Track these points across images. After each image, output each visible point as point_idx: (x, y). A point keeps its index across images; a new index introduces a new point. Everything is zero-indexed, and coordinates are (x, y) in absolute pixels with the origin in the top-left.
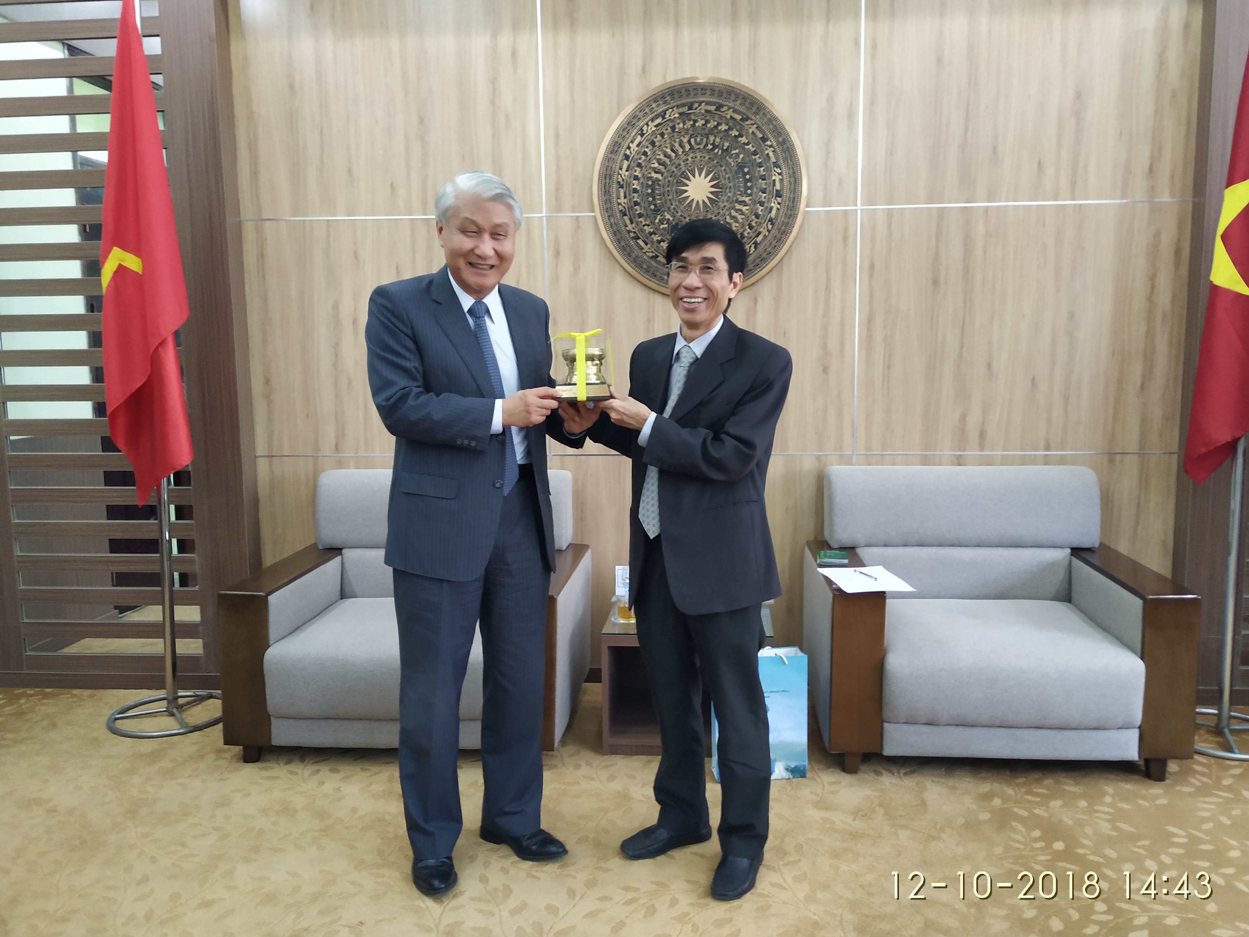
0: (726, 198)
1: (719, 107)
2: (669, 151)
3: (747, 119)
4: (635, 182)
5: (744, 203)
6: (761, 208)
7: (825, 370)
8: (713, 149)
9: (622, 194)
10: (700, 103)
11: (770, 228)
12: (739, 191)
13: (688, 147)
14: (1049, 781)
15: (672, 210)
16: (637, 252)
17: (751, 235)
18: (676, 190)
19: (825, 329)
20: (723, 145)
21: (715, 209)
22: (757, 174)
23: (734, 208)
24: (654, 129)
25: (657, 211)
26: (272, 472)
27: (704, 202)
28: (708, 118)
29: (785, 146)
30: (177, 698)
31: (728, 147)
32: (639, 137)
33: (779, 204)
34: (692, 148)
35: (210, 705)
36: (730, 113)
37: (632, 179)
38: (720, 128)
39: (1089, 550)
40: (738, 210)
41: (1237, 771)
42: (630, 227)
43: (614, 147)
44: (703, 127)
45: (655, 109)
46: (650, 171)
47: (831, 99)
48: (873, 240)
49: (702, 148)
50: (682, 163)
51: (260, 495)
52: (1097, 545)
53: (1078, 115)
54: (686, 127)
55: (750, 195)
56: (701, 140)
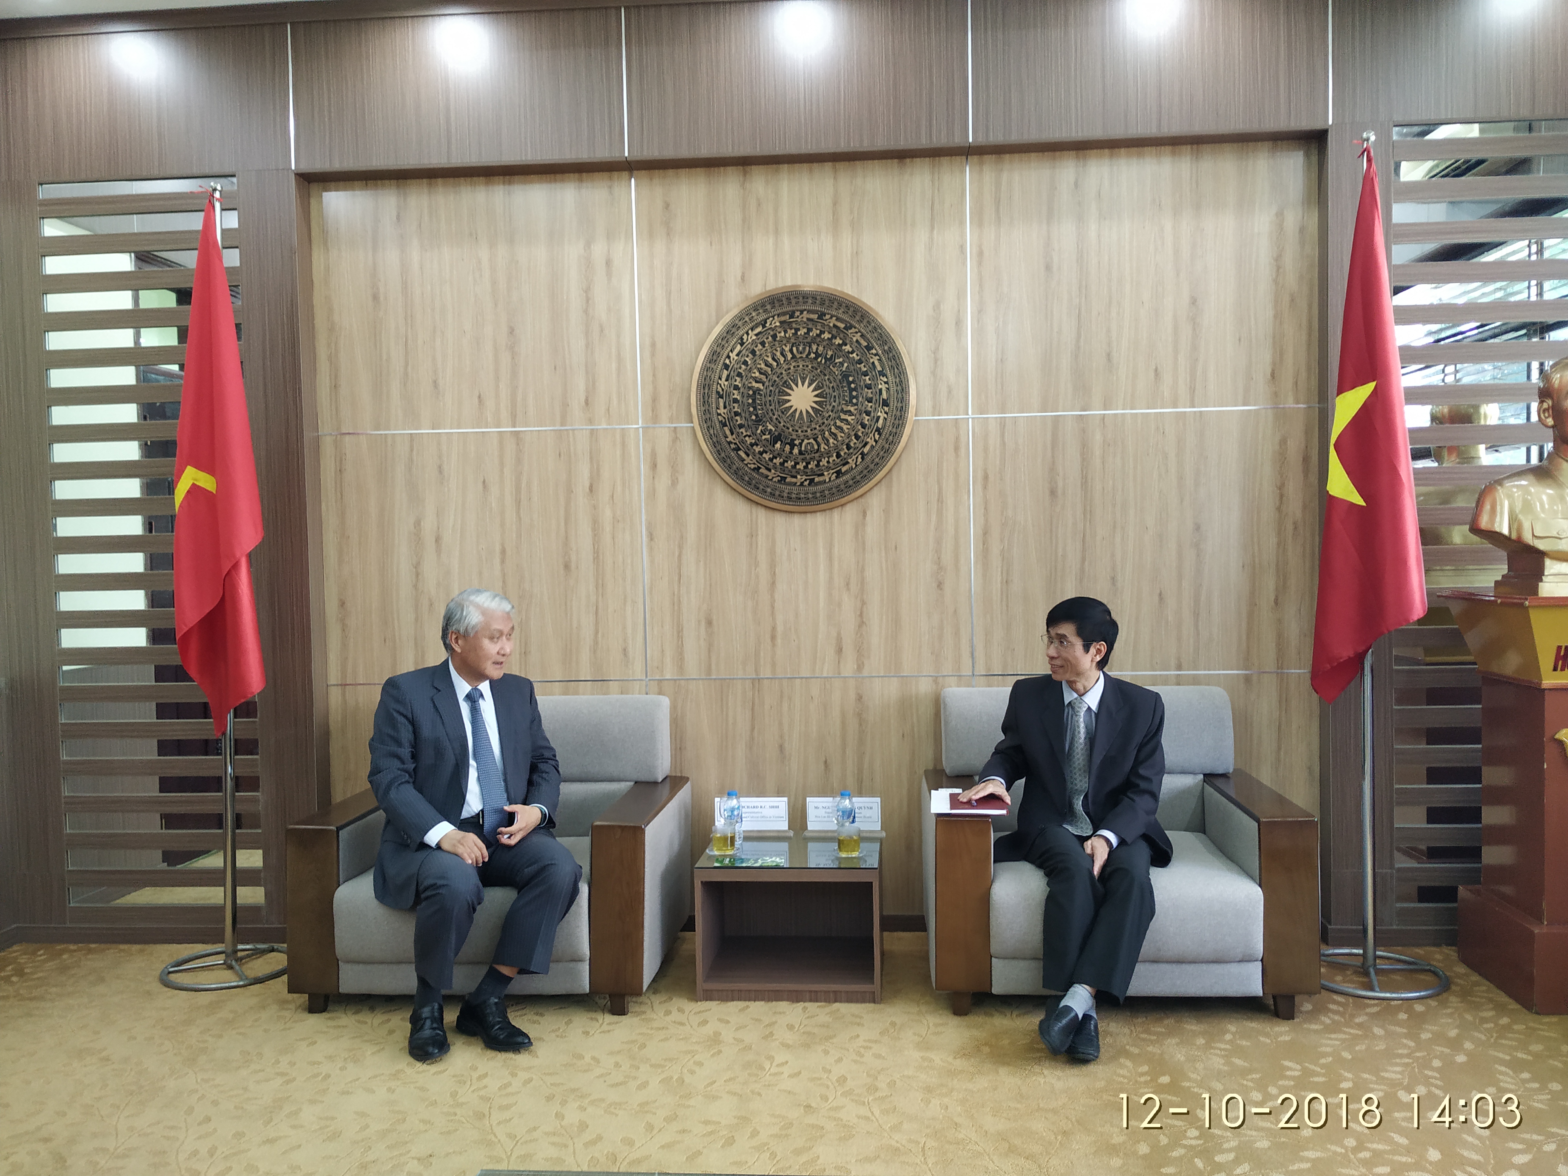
0: (830, 408)
1: (822, 315)
2: (770, 360)
3: (851, 327)
4: (735, 392)
5: (850, 413)
6: (867, 418)
7: (940, 585)
8: (816, 358)
9: (722, 405)
10: (802, 312)
11: (877, 439)
12: (844, 400)
13: (789, 356)
14: (1170, 1021)
15: (774, 420)
16: (738, 464)
17: (857, 445)
18: (779, 400)
19: (939, 542)
20: (827, 354)
21: (820, 419)
22: (862, 383)
23: (839, 418)
24: (754, 337)
25: (759, 421)
26: (345, 701)
27: (807, 412)
28: (810, 326)
29: (891, 355)
30: (236, 951)
31: (832, 355)
32: (739, 346)
33: (886, 413)
34: (794, 357)
35: (271, 958)
36: (833, 321)
37: (732, 389)
38: (822, 336)
39: (1224, 776)
40: (844, 420)
41: (1375, 1010)
42: (730, 439)
43: (713, 356)
44: (806, 336)
45: (755, 318)
46: (751, 380)
47: (937, 307)
48: (986, 449)
49: (804, 356)
50: (784, 372)
51: (331, 728)
52: (1231, 771)
53: (1194, 321)
54: (787, 335)
55: (856, 404)
56: (804, 349)
